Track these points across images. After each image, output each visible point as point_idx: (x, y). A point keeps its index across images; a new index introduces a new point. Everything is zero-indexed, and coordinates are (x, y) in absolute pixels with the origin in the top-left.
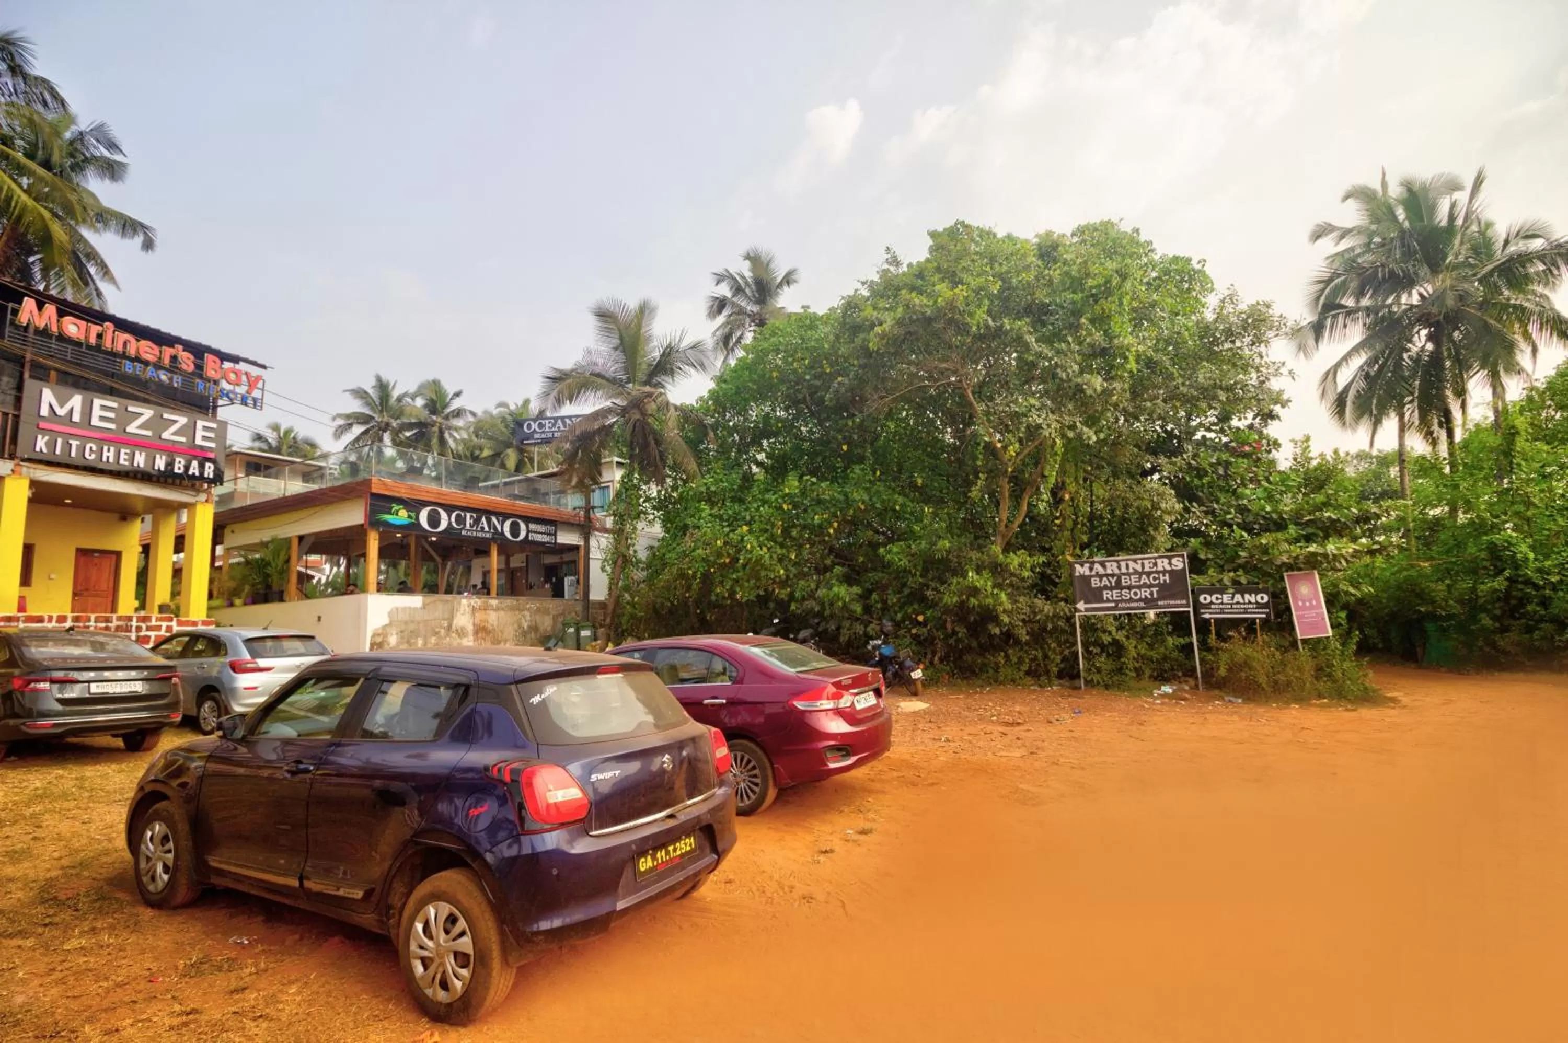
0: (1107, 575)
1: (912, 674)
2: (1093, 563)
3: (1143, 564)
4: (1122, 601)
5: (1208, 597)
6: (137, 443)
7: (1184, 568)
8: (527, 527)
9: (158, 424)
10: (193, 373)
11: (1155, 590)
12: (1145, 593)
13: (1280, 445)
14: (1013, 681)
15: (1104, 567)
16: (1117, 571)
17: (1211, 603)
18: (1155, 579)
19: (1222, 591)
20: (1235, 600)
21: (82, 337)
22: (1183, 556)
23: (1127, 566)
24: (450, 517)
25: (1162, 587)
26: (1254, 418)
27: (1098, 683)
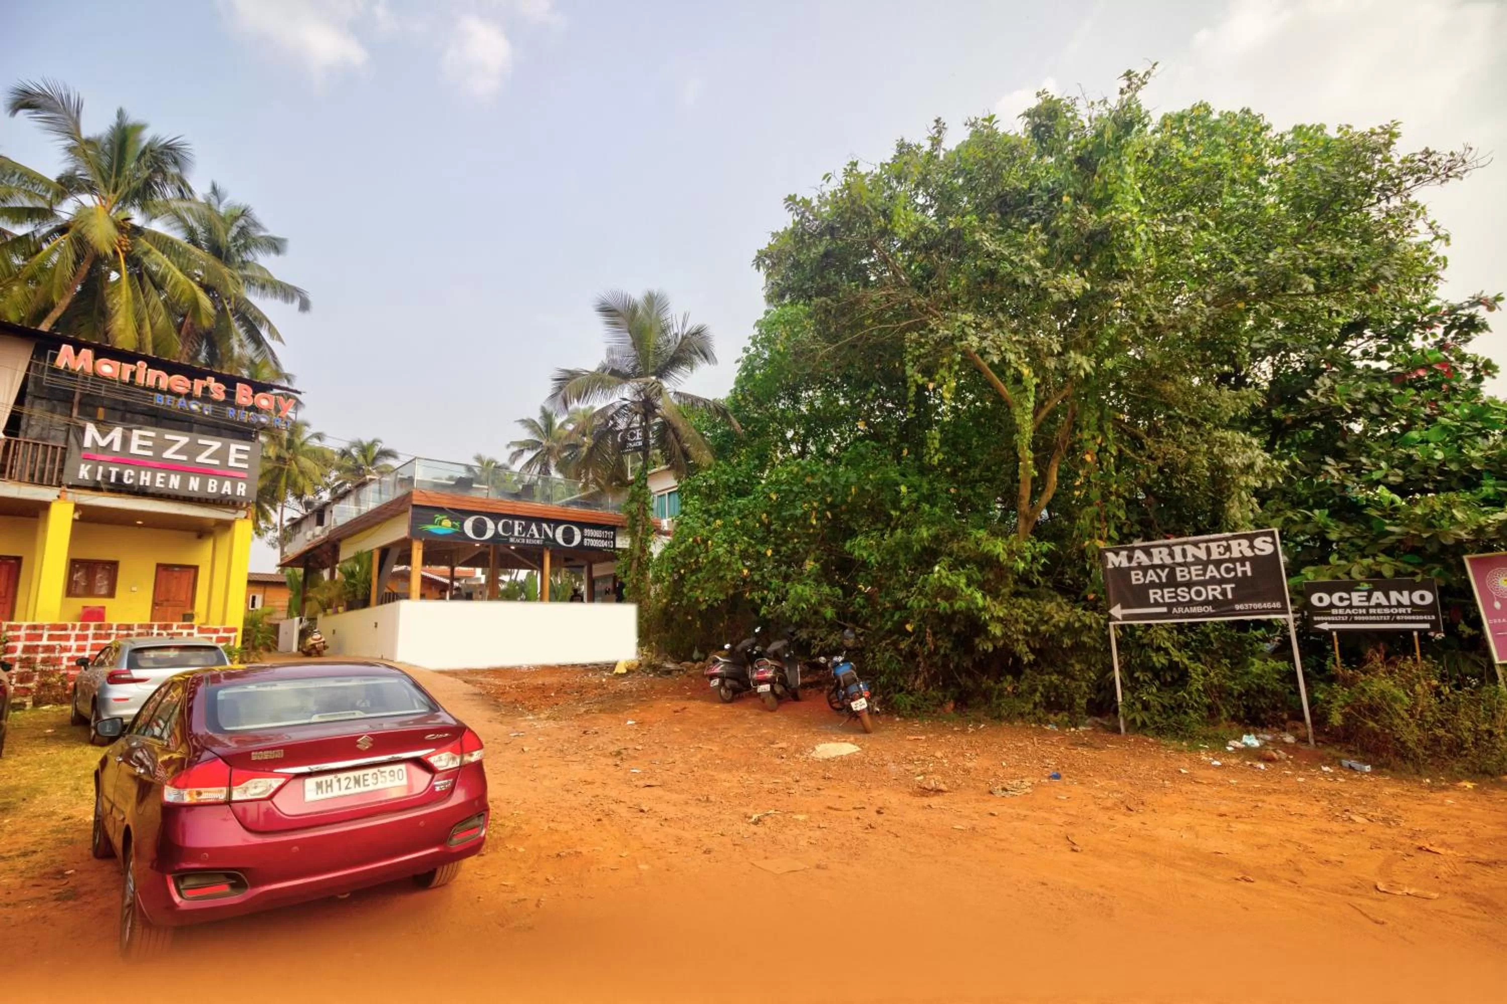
0: (1154, 567)
1: (853, 704)
2: (1133, 549)
3: (1208, 549)
4: (1179, 604)
5: (1325, 596)
6: (171, 467)
7: (1275, 553)
8: (582, 533)
9: (192, 450)
10: (225, 402)
11: (1229, 587)
12: (1213, 592)
13: (1495, 369)
14: (1021, 715)
15: (1149, 555)
16: (1168, 561)
17: (1332, 606)
18: (1228, 570)
19: (1350, 587)
20: (1373, 602)
21: (116, 376)
22: (1272, 534)
23: (1184, 551)
24: (496, 526)
25: (1241, 583)
26: (1446, 333)
27: (1144, 724)
